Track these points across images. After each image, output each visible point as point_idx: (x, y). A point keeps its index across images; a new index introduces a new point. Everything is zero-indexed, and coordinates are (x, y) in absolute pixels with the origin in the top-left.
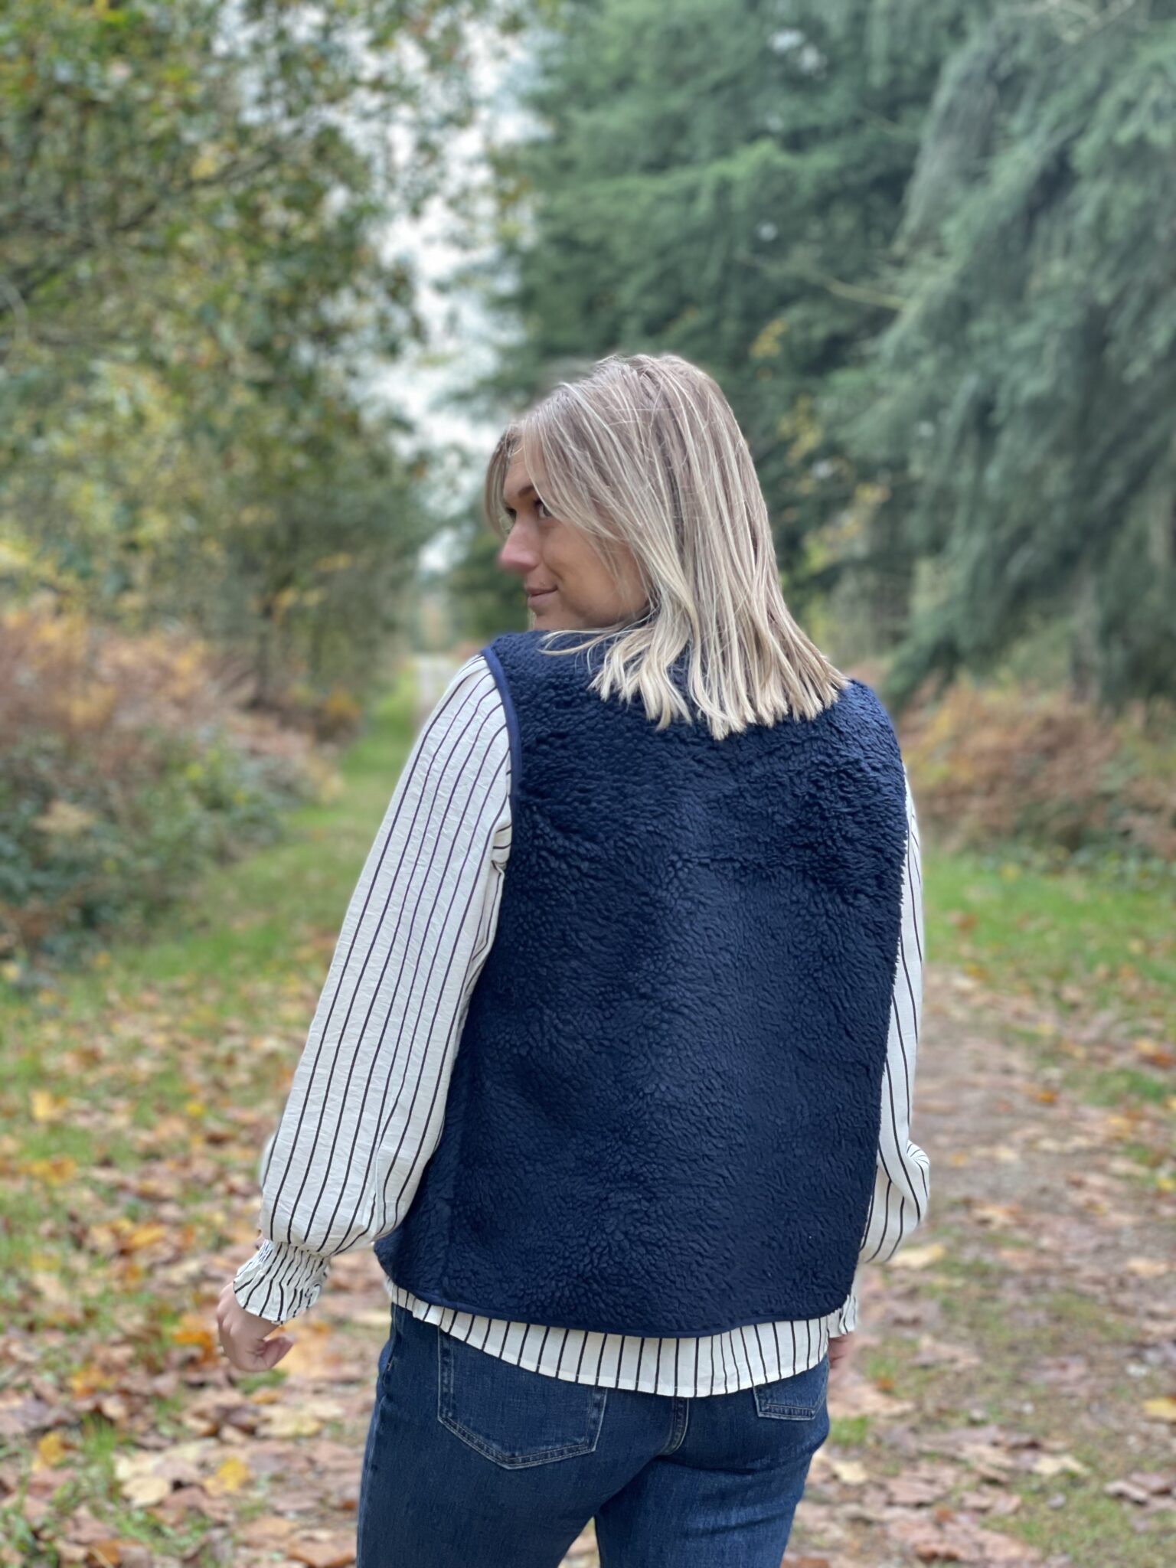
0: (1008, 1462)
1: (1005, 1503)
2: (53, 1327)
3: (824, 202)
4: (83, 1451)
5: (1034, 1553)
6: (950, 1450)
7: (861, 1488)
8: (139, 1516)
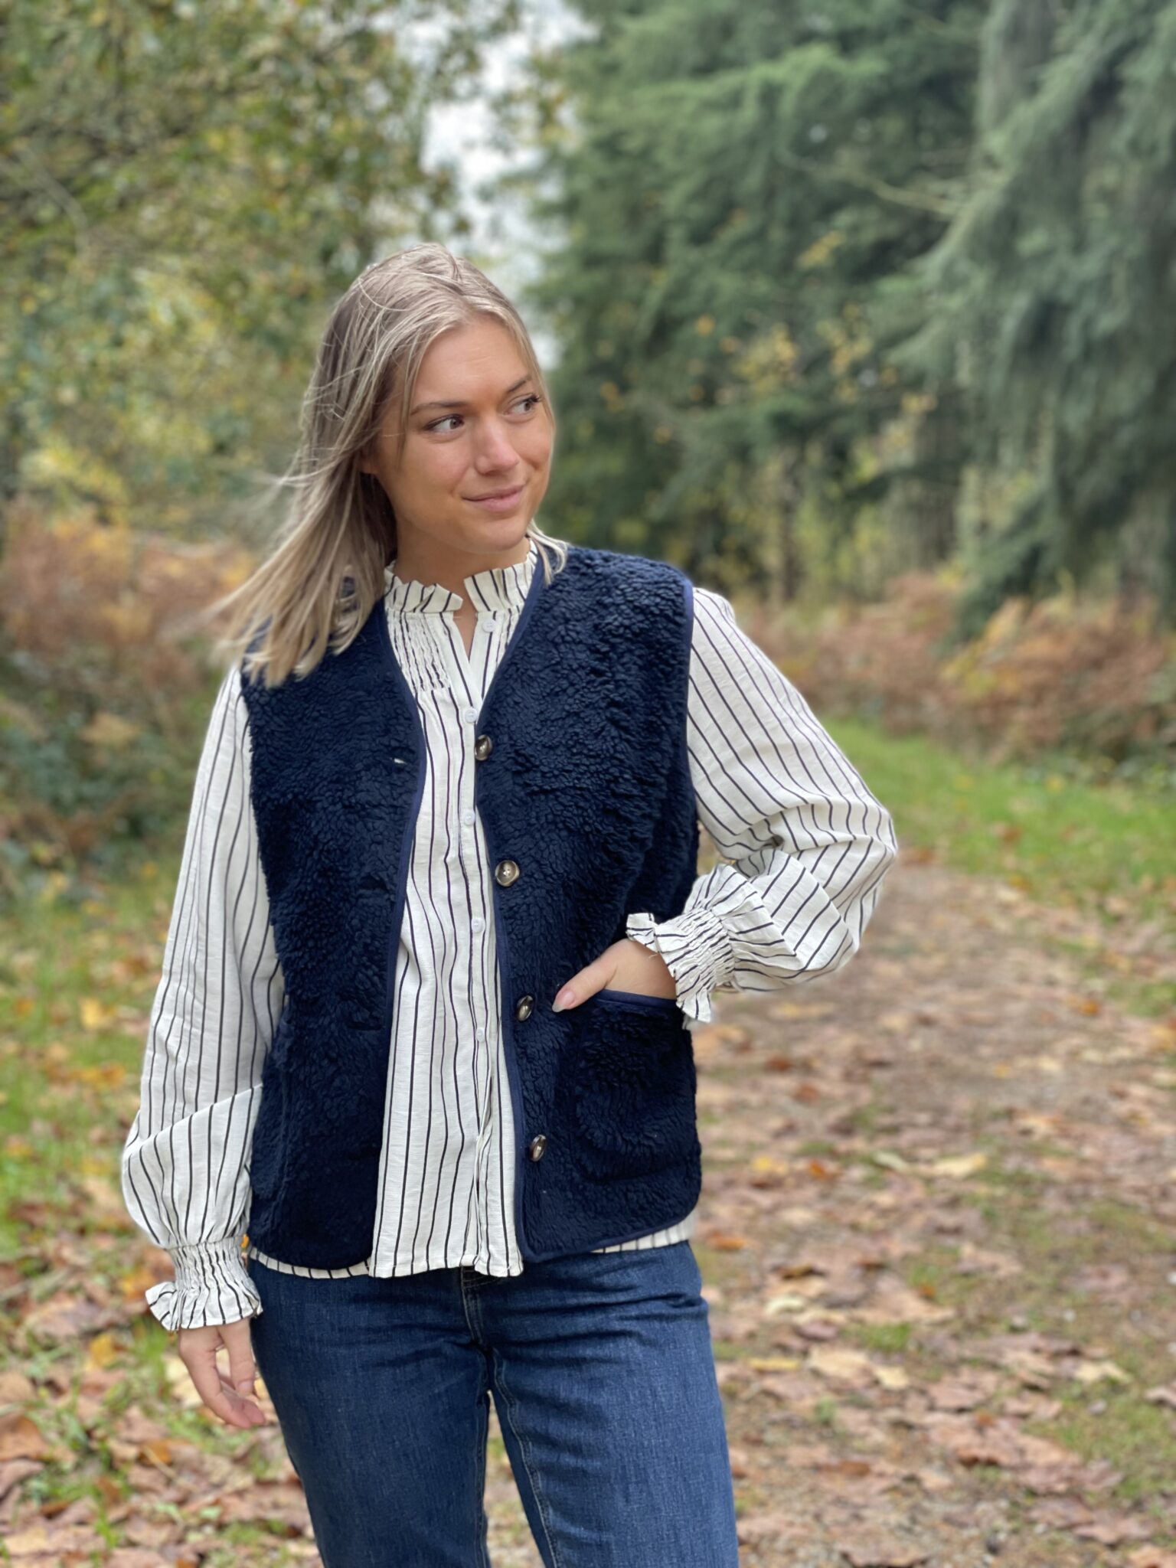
0: (1049, 1368)
1: (1046, 1409)
2: (103, 1231)
3: (874, 105)
4: (133, 1352)
5: (1074, 1458)
6: (991, 1357)
7: (902, 1394)
8: (189, 1417)
